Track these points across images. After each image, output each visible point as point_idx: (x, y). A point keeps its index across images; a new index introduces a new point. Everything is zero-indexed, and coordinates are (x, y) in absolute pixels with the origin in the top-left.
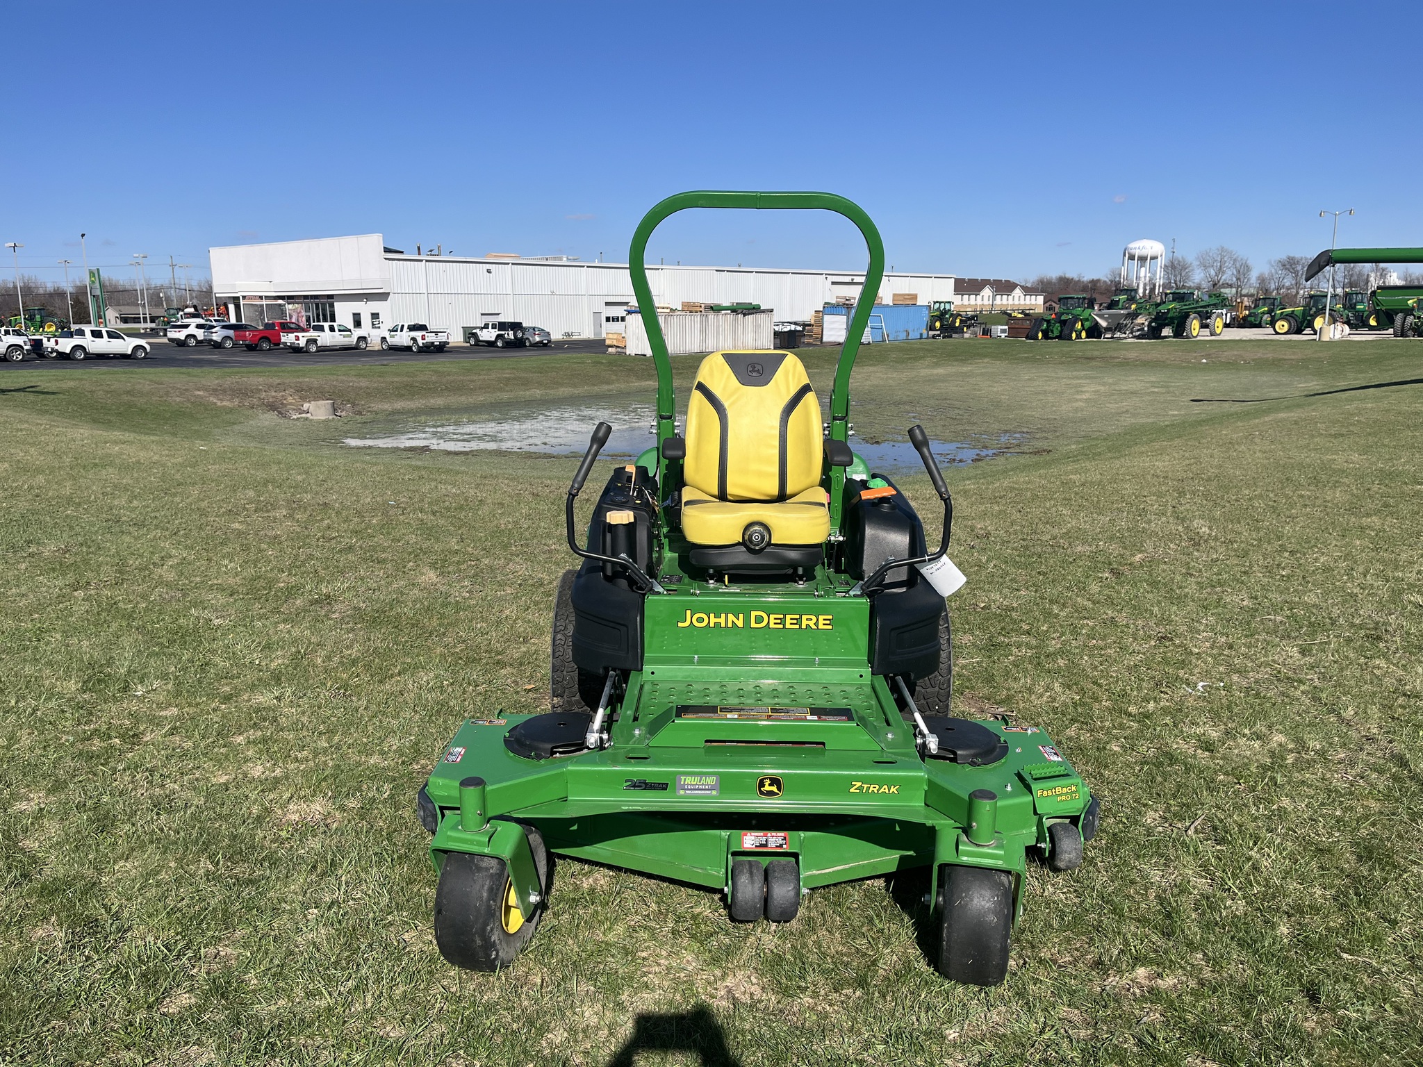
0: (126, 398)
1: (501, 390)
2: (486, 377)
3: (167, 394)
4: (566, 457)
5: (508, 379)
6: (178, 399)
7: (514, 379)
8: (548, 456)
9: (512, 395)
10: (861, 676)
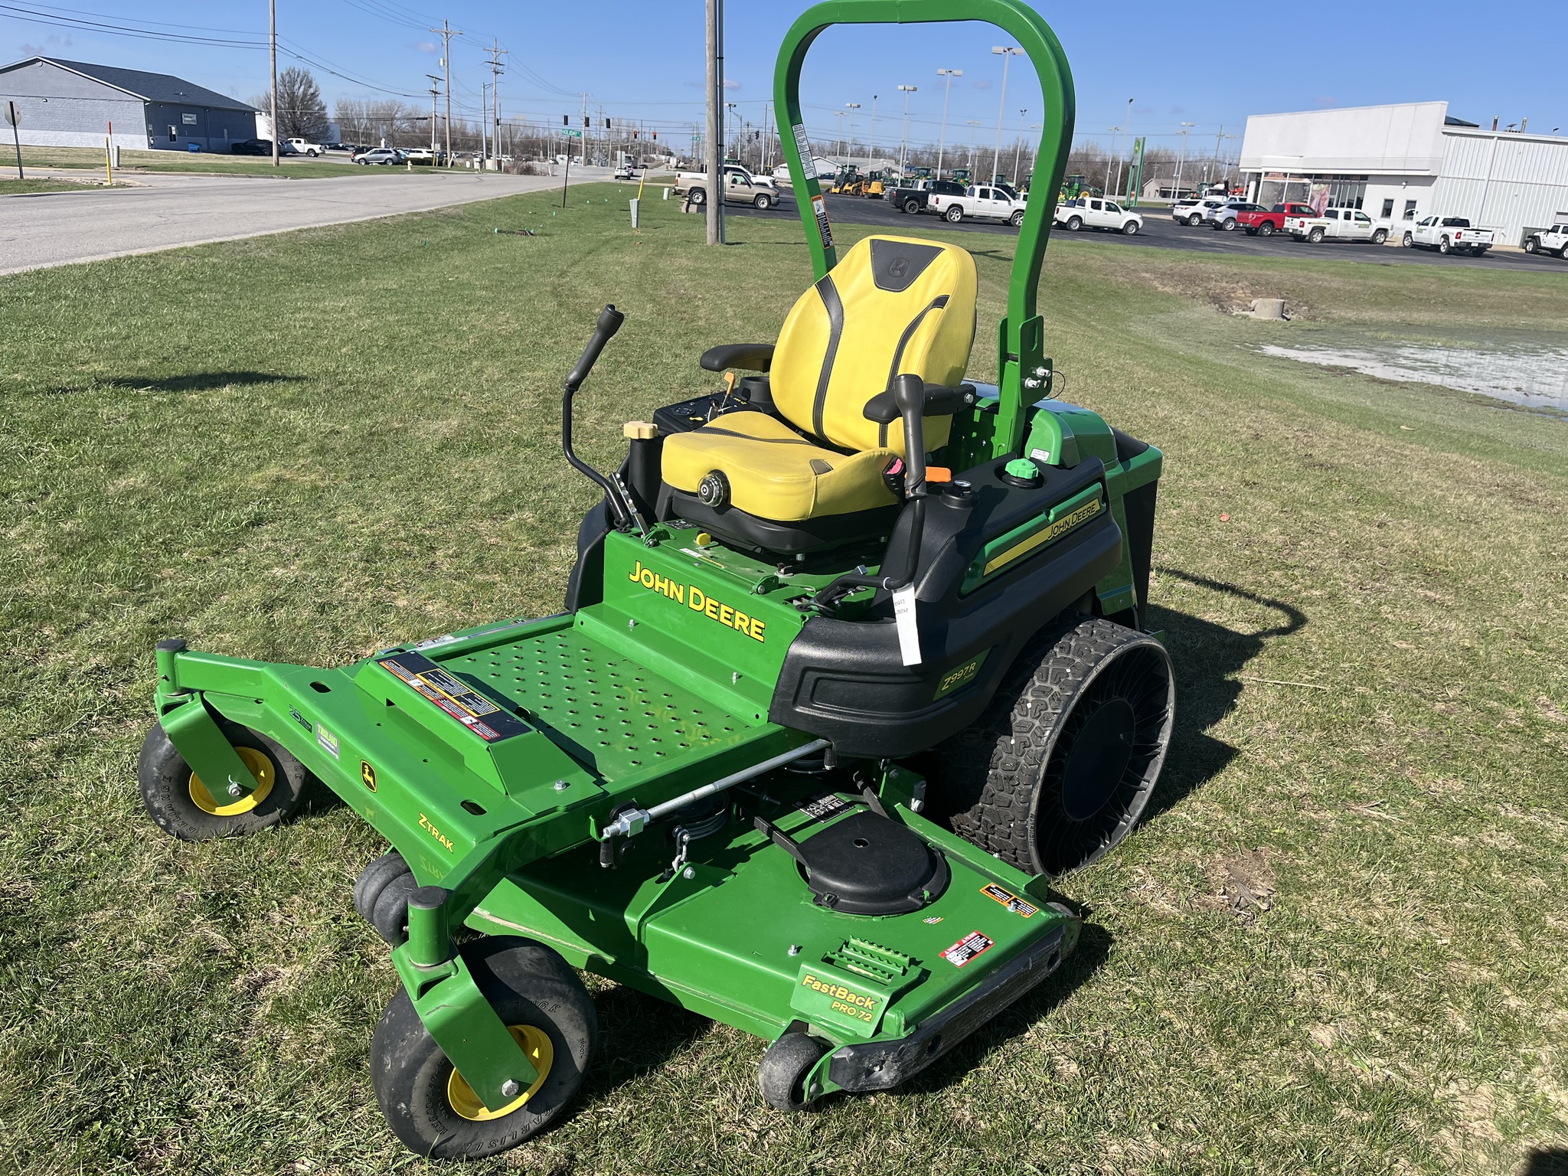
0: (1071, 272)
1: (1520, 312)
2: (1507, 294)
3: (1113, 273)
4: (1530, 411)
5: (1538, 300)
6: (1121, 279)
7: (1548, 300)
8: (1506, 405)
9: (1531, 321)
10: (757, 716)
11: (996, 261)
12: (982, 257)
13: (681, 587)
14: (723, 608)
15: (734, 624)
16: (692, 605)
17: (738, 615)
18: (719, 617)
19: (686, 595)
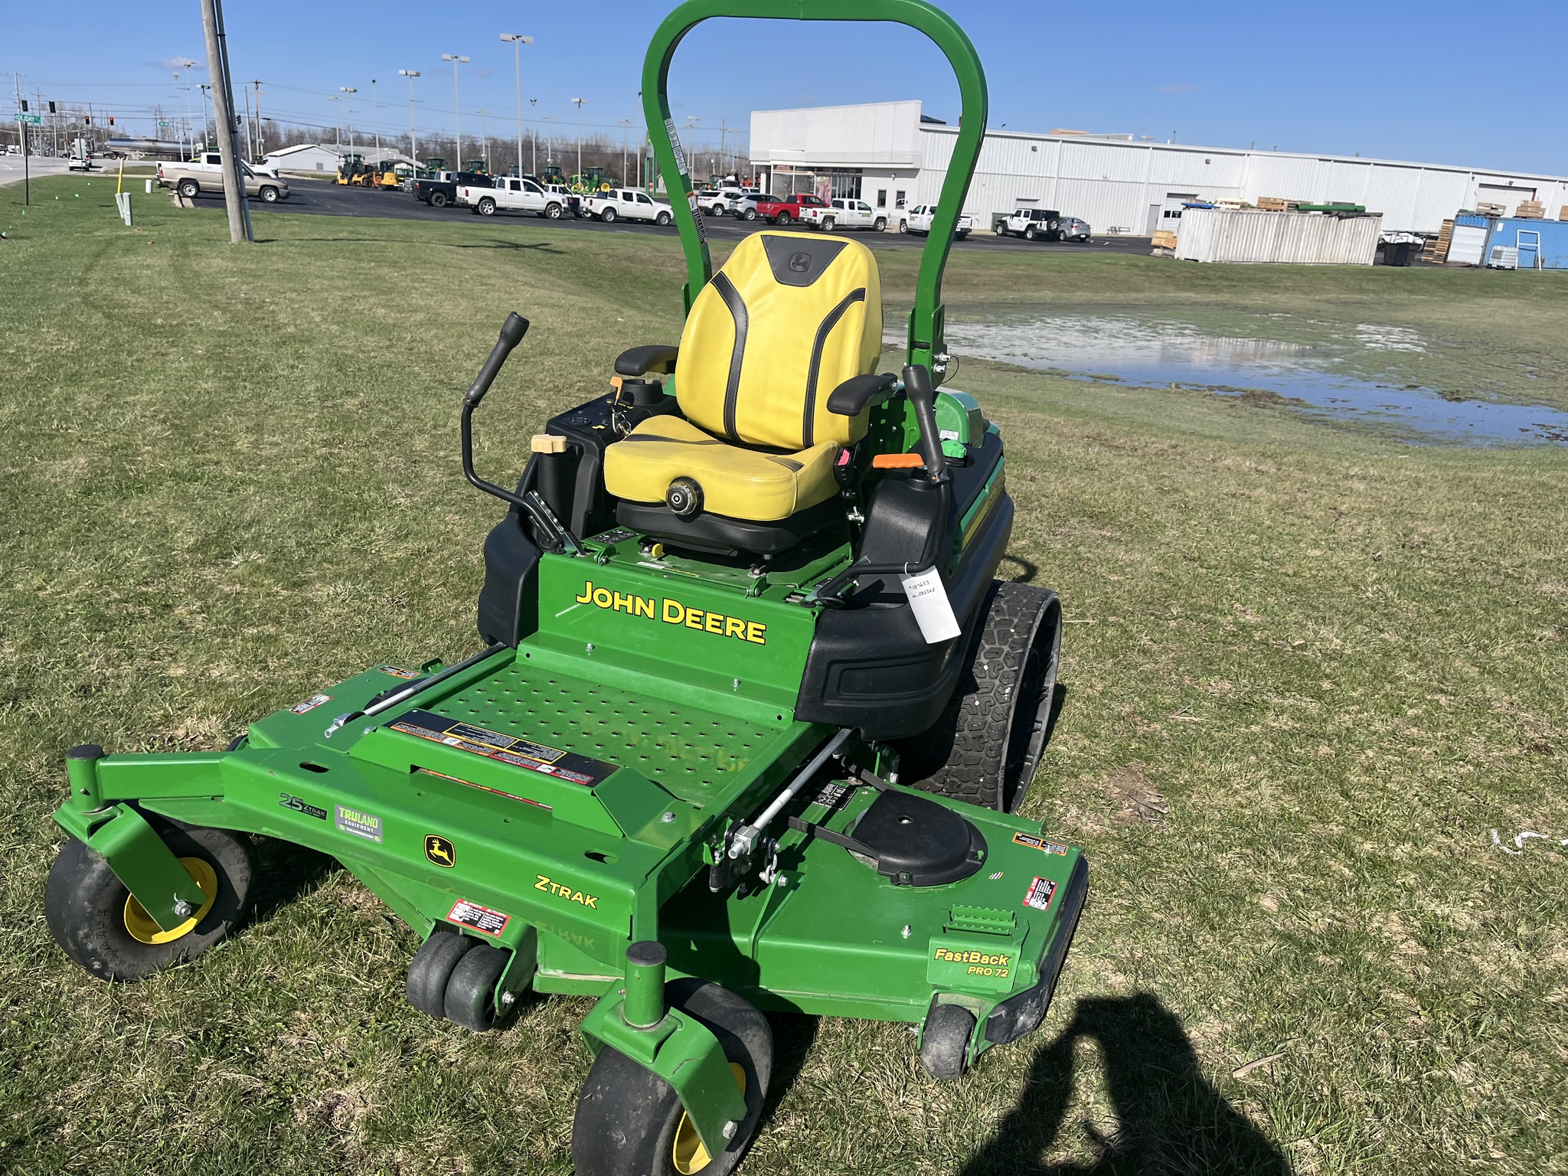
0: (624, 264)
1: (1007, 288)
2: (995, 272)
3: (663, 264)
4: (1040, 373)
5: (1020, 277)
6: (672, 269)
7: (1028, 277)
8: (1021, 370)
9: (1018, 295)
10: (780, 718)
11: (549, 255)
12: (533, 250)
13: (651, 603)
14: (710, 616)
15: (724, 631)
16: (666, 618)
17: (730, 621)
18: (704, 626)
19: (658, 609)
